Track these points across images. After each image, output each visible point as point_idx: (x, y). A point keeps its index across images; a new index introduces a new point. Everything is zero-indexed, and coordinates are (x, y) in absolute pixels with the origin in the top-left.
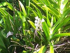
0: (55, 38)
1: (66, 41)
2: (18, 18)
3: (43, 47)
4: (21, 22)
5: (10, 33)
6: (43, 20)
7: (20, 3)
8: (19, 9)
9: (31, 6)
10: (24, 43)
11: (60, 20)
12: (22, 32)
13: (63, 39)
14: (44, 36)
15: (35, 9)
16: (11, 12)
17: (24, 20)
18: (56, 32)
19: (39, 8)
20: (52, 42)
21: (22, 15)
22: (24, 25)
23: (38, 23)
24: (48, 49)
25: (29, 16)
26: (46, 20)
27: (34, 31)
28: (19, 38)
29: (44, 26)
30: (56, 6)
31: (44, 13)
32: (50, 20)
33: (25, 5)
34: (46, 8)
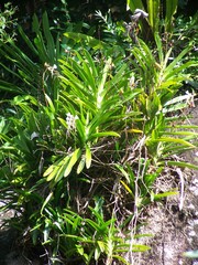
0: (91, 139)
1: (105, 142)
2: (45, 115)
3: (77, 150)
4: (48, 120)
5: (34, 135)
6: (77, 118)
7: (47, 97)
8: (45, 103)
9: (60, 99)
10: (53, 146)
11: (98, 117)
12: (49, 132)
13: (102, 140)
14: (78, 136)
15: (65, 103)
16: (35, 108)
17: (53, 117)
18: (93, 131)
19: (71, 102)
20: (89, 144)
21: (50, 111)
22: (52, 123)
23: (71, 121)
24: (83, 152)
25: (59, 113)
26: (80, 117)
27: (65, 130)
28: (47, 140)
29: (78, 125)
30: (92, 99)
31: (77, 107)
32: (85, 116)
33: (53, 98)
34: (79, 101)
